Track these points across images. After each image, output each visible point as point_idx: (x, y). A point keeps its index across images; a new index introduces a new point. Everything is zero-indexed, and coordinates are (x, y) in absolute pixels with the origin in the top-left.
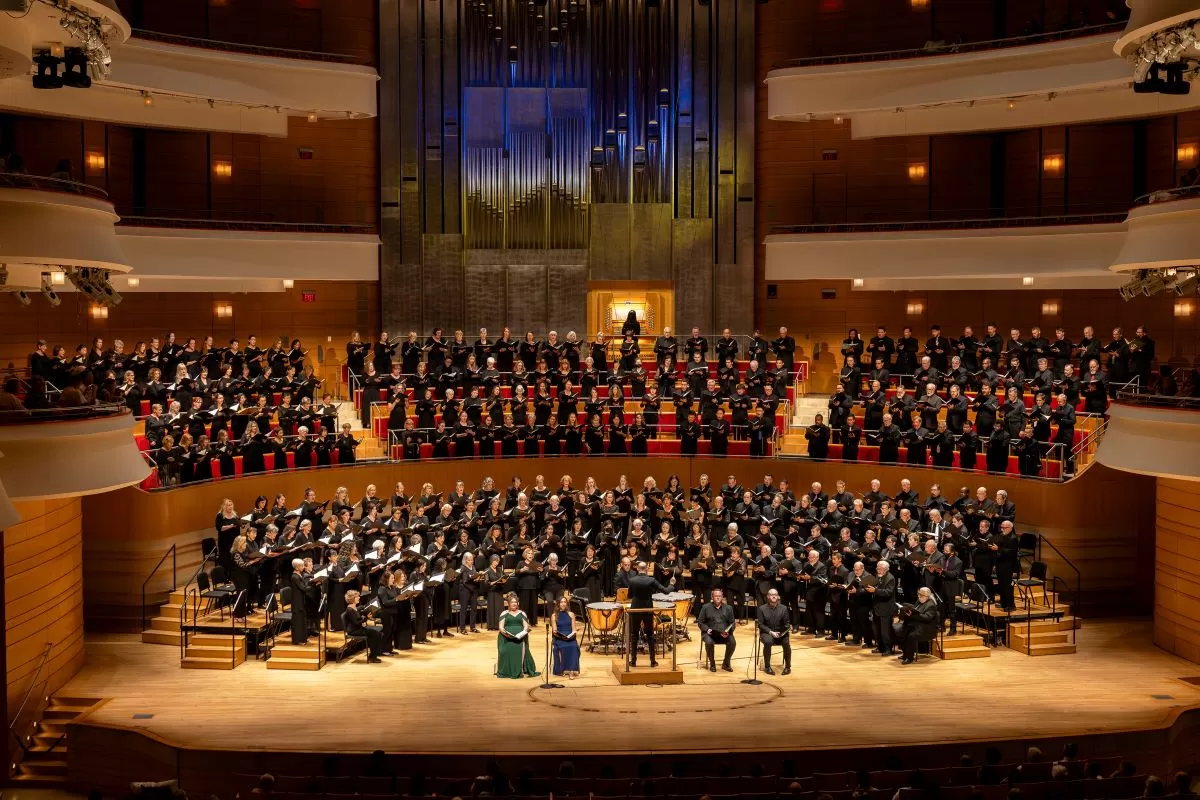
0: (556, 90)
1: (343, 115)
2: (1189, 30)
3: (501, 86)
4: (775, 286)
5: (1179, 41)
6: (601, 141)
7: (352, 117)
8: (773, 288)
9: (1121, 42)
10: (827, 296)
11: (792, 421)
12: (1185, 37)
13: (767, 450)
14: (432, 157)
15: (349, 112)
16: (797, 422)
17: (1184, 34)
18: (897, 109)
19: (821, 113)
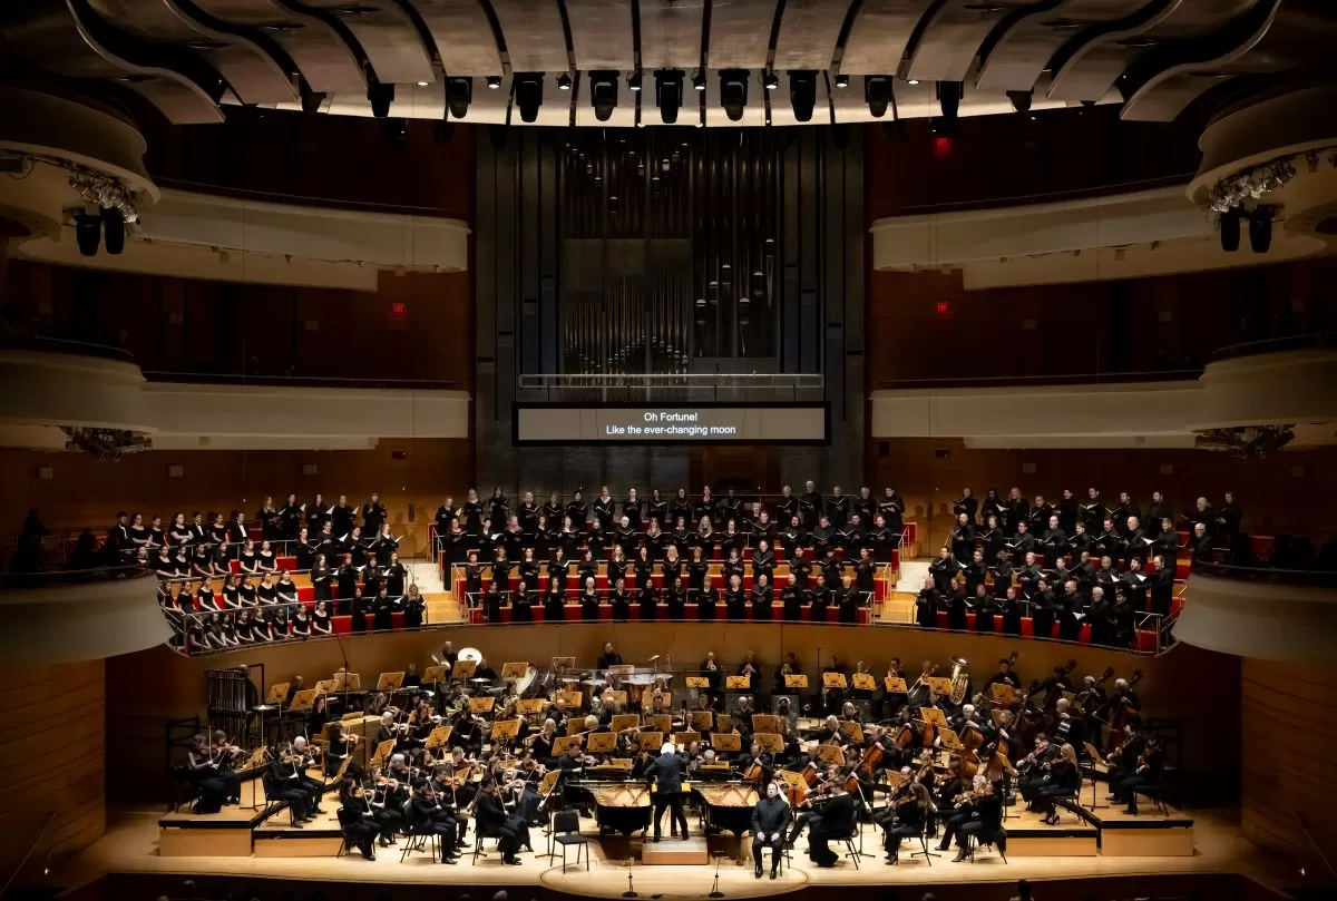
0: (658, 242)
1: (431, 269)
2: (1246, 178)
3: (600, 237)
4: (887, 443)
5: (1239, 189)
6: (704, 294)
7: (438, 270)
8: (885, 445)
9: (1190, 190)
10: (940, 454)
11: (894, 586)
12: (1243, 185)
13: (862, 617)
14: (529, 310)
15: (437, 266)
16: (902, 587)
17: (1243, 182)
18: (1003, 260)
19: (926, 263)
